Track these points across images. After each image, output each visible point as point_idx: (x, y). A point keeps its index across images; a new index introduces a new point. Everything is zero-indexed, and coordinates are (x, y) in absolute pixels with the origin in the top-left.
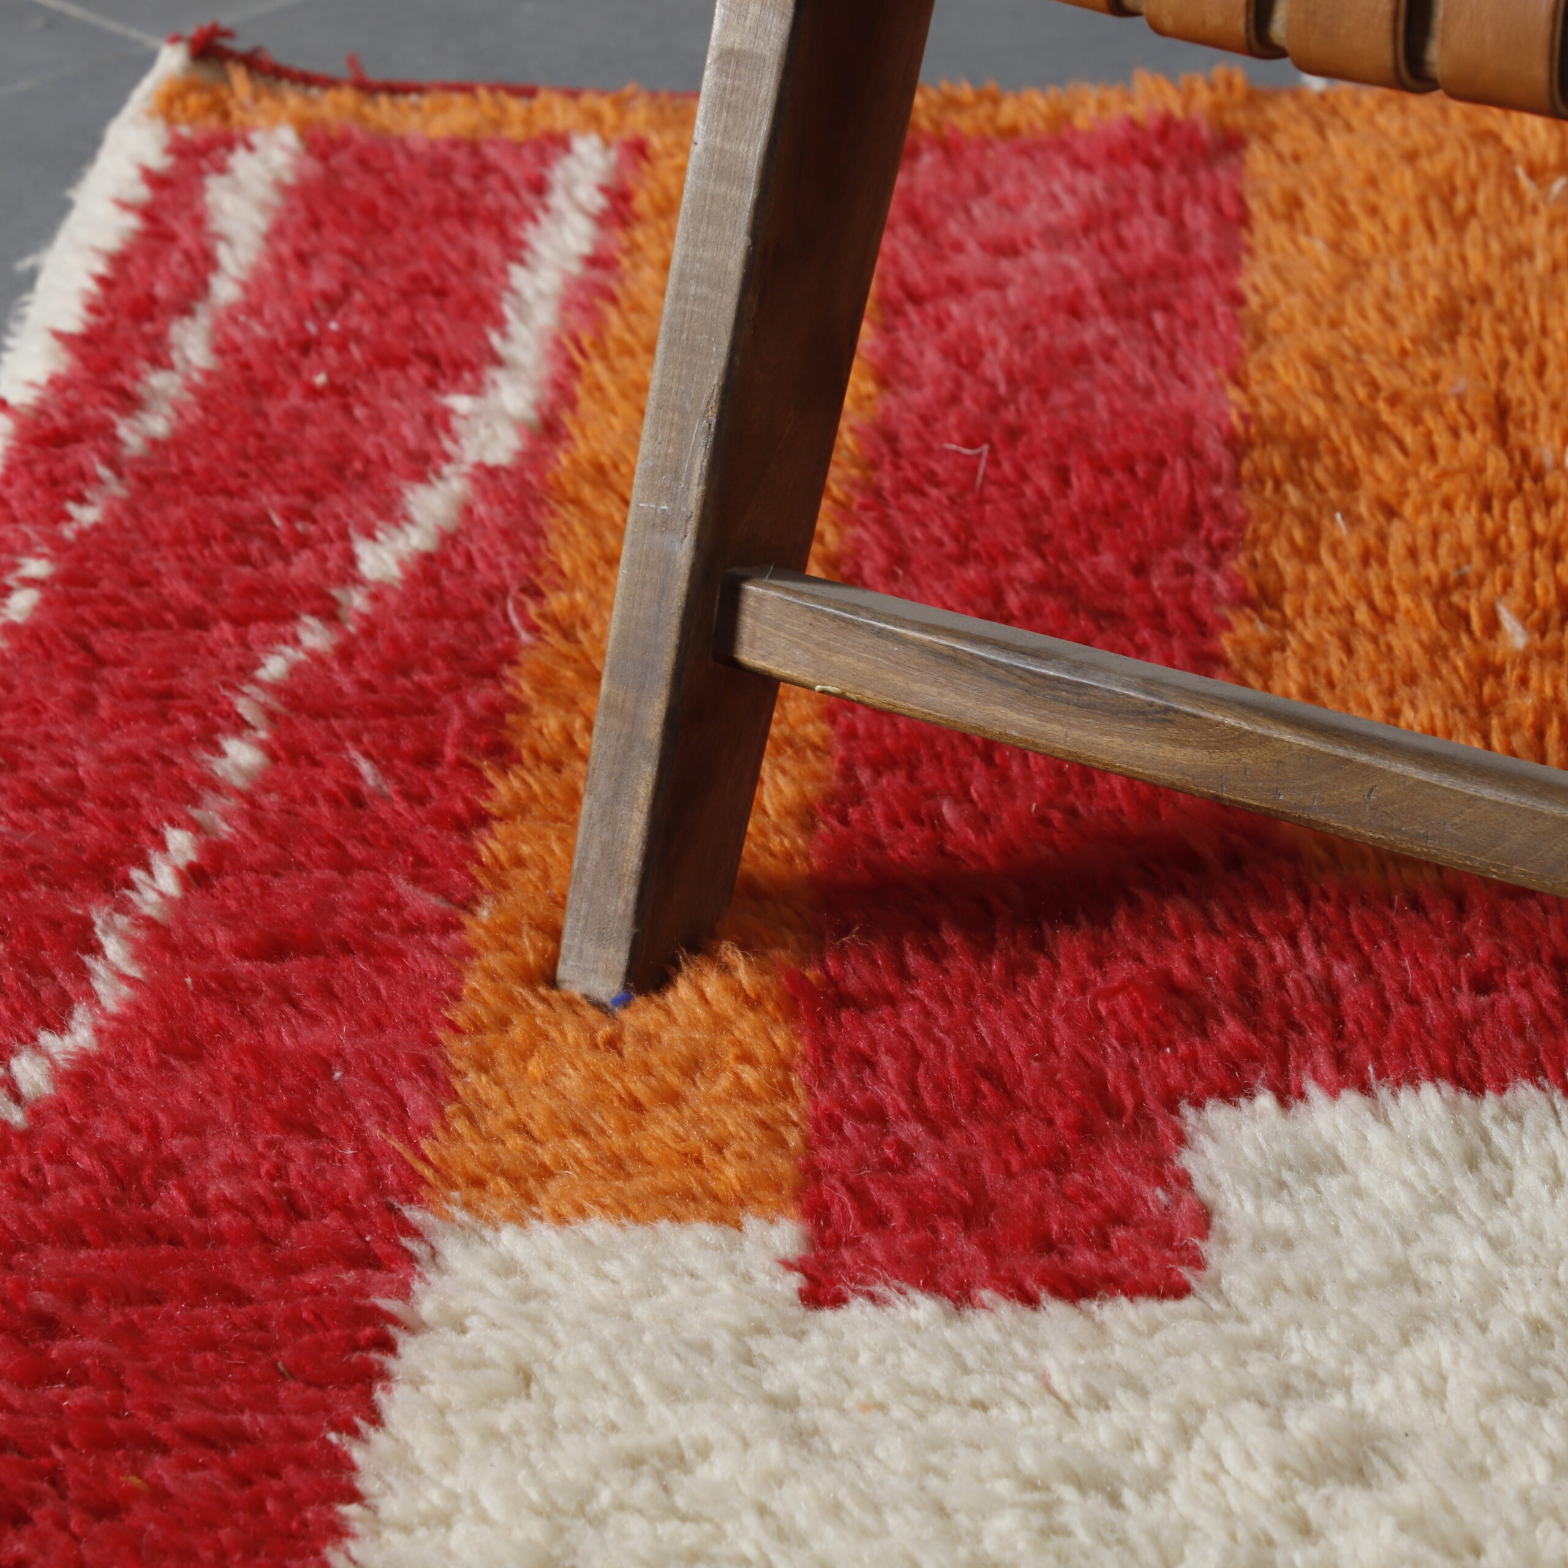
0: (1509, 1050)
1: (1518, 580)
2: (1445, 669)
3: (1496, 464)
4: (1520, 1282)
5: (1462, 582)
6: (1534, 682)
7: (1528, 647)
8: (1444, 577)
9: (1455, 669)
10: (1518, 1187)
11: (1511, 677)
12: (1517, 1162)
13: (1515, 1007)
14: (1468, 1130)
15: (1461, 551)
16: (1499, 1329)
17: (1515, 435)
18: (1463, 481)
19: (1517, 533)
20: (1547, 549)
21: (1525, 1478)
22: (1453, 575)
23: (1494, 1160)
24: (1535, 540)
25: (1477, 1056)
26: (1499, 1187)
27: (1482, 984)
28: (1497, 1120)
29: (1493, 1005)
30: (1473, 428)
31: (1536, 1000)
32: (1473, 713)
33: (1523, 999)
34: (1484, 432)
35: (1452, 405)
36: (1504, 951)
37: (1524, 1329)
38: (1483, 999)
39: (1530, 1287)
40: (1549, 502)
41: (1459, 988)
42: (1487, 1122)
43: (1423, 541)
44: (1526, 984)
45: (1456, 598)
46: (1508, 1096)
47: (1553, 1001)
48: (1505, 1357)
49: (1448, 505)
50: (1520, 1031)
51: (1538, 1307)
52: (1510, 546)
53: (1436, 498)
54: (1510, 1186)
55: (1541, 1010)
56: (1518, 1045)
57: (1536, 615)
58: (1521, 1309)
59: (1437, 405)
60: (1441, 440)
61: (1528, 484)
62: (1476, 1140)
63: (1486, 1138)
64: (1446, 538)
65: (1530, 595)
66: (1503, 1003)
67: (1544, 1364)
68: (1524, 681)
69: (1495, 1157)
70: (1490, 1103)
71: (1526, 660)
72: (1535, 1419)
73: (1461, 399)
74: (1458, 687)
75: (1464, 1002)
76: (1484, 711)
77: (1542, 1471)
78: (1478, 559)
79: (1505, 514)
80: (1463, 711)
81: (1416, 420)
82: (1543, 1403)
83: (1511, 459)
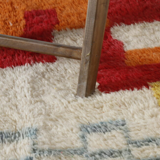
0: (7, 64)
1: (12, 19)
2: (4, 28)
3: (11, 8)
4: (5, 85)
5: (7, 20)
6: (13, 29)
7: (12, 26)
8: (5, 20)
9: (5, 28)
10: (7, 77)
11: (11, 28)
12: (7, 74)
13: (7, 60)
14: (2, 72)
15: (7, 17)
16: (3, 90)
17: (13, 5)
18: (7, 10)
19: (12, 15)
20: (15, 16)
21: (4, 103)
22: (5, 19)
23: (4, 74)
24: (14, 15)
25: (3, 65)
26: (5, 77)
27: (5, 58)
28: (5, 71)
29: (6, 60)
30: (8, 5)
31: (10, 59)
32: (6, 32)
33: (8, 59)
34: (10, 5)
35: (7, 3)
36: (7, 55)
37: (5, 90)
38: (5, 59)
39: (6, 86)
40: (16, 11)
41: (2, 58)
42: (4, 71)
43: (3, 16)
44: (9, 58)
45: (6, 22)
46: (6, 68)
47: (11, 59)
48: (3, 93)
49: (6, 13)
50: (8, 62)
51: (7, 88)
52: (12, 16)
53: (4, 12)
54: (6, 77)
55: (10, 60)
56: (8, 63)
57: (13, 23)
58: (5, 88)
59: (5, 3)
60: (5, 6)
61: (14, 10)
62: (3, 73)
63: (4, 72)
64: (5, 16)
65: (13, 21)
66: (6, 59)
67: (7, 93)
68: (12, 29)
69: (5, 74)
70: (4, 69)
71: (12, 27)
72: (5, 98)
73: (8, 2)
74: (5, 30)
75: (3, 60)
76: (7, 32)
77: (5, 103)
78: (8, 18)
79: (11, 13)
80: (5, 32)
81: (3, 5)
82: (6, 96)
83: (12, 8)
